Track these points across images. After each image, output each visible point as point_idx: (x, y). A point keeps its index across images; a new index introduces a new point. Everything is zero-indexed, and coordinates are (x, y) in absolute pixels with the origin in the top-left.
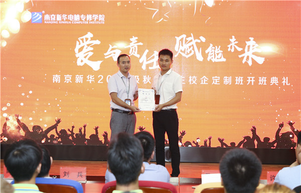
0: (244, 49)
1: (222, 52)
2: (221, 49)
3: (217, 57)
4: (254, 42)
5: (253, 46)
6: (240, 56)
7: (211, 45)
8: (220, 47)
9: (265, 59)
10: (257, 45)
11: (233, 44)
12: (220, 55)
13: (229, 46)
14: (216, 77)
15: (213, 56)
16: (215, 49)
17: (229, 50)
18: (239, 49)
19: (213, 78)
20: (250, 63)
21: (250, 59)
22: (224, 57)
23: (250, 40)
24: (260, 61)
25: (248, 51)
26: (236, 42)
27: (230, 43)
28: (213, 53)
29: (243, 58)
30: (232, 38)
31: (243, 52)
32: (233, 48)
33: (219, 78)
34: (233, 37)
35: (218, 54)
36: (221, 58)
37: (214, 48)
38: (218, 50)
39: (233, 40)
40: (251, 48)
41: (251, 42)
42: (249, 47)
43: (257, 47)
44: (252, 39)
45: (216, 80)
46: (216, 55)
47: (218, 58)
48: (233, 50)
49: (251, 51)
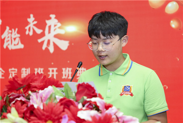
0: (44, 30)
1: (19, 35)
2: (18, 33)
3: (14, 43)
4: (56, 21)
5: (55, 26)
6: (40, 41)
7: (8, 28)
8: (17, 29)
9: (70, 43)
10: (59, 25)
11: (31, 25)
12: (18, 39)
13: (27, 28)
14: (13, 69)
15: (10, 42)
16: (11, 33)
17: (27, 33)
18: (39, 31)
19: (10, 70)
20: (51, 49)
21: (51, 44)
22: (22, 43)
23: (50, 18)
24: (64, 45)
25: (49, 32)
26: (35, 22)
27: (28, 23)
28: (10, 39)
29: (43, 42)
30: (30, 17)
31: (43, 35)
32: (32, 31)
33: (16, 70)
34: (32, 16)
35: (15, 39)
36: (18, 44)
37: (10, 31)
38: (15, 34)
39: (31, 19)
40: (52, 28)
41: (52, 21)
42: (50, 27)
43: (60, 28)
44: (53, 16)
45: (13, 72)
46: (13, 40)
47: (15, 45)
48: (31, 33)
49: (53, 33)
